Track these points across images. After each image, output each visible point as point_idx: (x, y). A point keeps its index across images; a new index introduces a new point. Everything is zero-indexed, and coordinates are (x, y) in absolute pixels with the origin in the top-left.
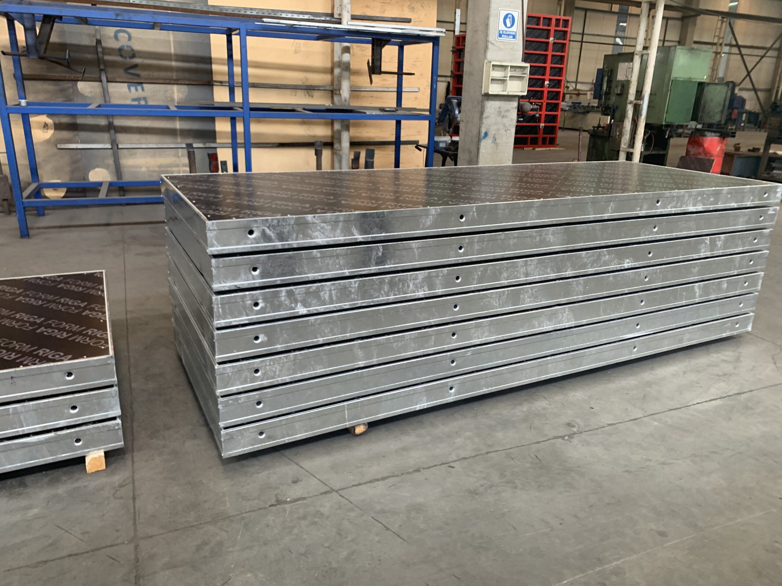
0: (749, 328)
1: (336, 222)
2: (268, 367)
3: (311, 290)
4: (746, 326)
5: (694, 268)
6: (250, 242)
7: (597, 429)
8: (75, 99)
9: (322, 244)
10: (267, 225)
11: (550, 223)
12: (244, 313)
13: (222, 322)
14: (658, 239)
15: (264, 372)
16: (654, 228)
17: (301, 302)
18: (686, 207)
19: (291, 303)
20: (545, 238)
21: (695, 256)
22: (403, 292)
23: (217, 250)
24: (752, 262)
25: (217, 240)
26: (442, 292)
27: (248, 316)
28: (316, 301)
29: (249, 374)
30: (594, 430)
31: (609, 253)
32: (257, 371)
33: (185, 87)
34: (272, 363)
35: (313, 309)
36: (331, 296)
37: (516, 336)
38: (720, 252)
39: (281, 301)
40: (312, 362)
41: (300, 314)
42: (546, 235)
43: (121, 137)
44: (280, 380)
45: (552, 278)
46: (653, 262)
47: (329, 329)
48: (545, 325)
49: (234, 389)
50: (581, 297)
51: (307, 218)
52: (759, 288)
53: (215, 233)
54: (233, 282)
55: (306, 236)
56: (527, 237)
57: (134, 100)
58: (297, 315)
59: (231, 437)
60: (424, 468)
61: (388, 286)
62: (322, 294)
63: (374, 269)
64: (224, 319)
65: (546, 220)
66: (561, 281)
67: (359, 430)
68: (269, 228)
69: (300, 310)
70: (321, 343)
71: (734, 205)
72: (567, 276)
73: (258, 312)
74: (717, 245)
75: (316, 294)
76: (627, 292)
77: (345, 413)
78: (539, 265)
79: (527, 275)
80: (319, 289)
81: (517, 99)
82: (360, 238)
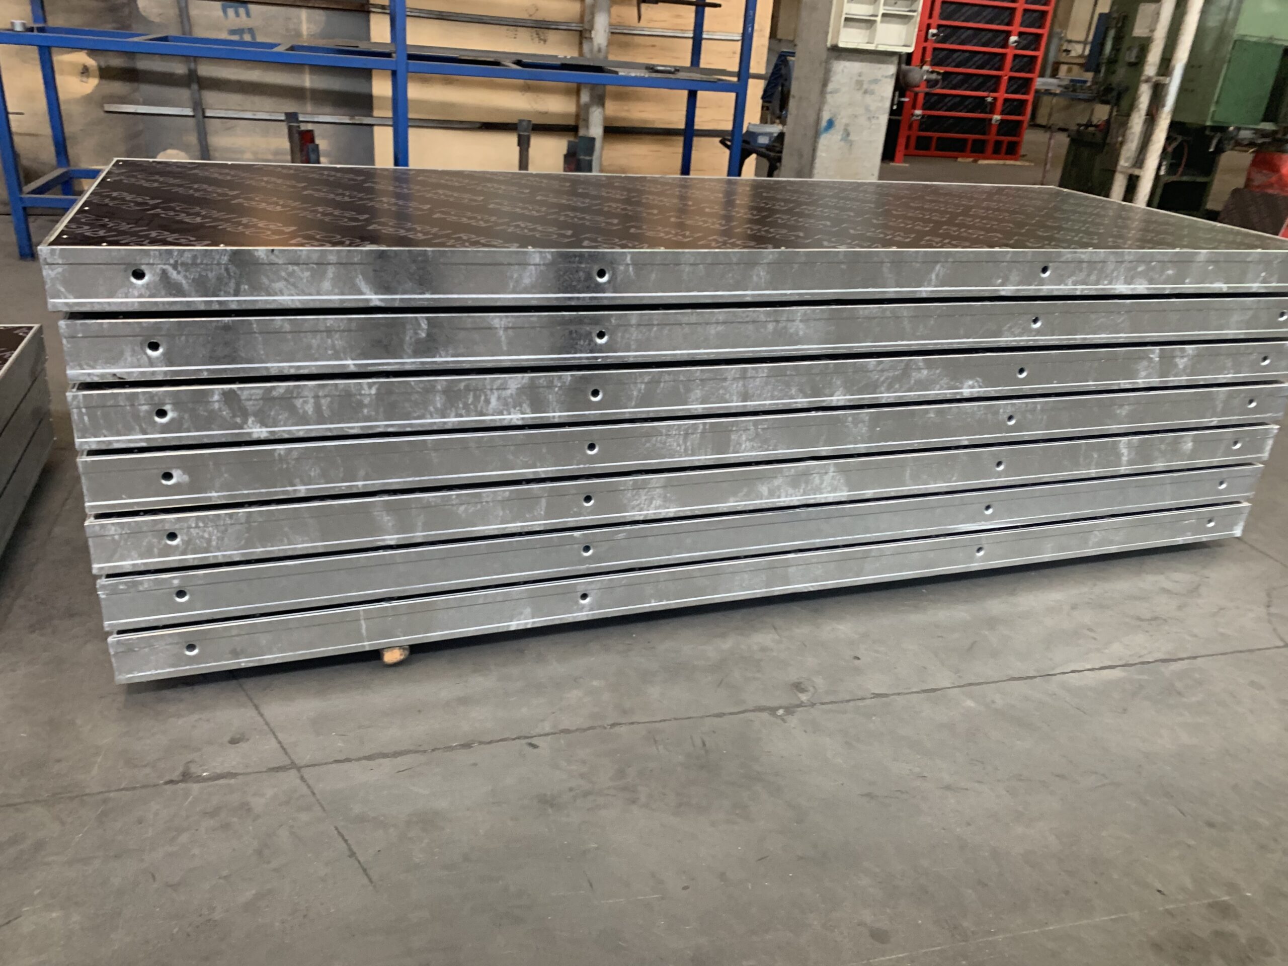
0: (1238, 532)
1: (322, 264)
2: (194, 532)
3: (275, 393)
4: (1231, 527)
5: (1121, 406)
6: (136, 293)
7: (848, 701)
8: (134, 26)
9: (293, 306)
10: (172, 261)
11: (797, 298)
12: (137, 428)
13: (93, 442)
14: (1041, 343)
15: (186, 538)
16: (1035, 321)
17: (255, 415)
18: (1110, 283)
19: (234, 416)
20: (785, 328)
21: (1124, 383)
22: (476, 411)
23: (67, 304)
24: (1253, 405)
25: (66, 282)
26: (560, 417)
27: (145, 433)
28: (286, 415)
29: (155, 540)
30: (842, 702)
31: (929, 365)
32: (172, 536)
33: (321, 12)
34: (201, 524)
35: (282, 430)
36: (318, 407)
37: (720, 511)
38: (1183, 379)
39: (213, 411)
40: (286, 529)
41: (255, 437)
42: (788, 320)
43: (211, 97)
44: (219, 555)
45: (800, 406)
46: (1027, 388)
47: (318, 471)
48: (783, 494)
49: (127, 564)
50: (862, 447)
51: (256, 254)
52: (1265, 455)
53: (60, 269)
54: (110, 368)
55: (256, 289)
56: (747, 322)
57: (233, 32)
58: (248, 439)
59: (129, 649)
60: (481, 743)
61: (444, 397)
62: (298, 403)
63: (409, 362)
64: (95, 437)
65: (789, 292)
66: (820, 413)
67: (391, 657)
68: (175, 267)
69: (254, 430)
70: (302, 495)
71: (1221, 286)
72: (834, 404)
73: (165, 428)
74: (1176, 365)
75: (287, 401)
76: (966, 443)
77: (361, 625)
78: (773, 380)
79: (745, 397)
80: (292, 392)
81: (895, 59)
82: (375, 299)
